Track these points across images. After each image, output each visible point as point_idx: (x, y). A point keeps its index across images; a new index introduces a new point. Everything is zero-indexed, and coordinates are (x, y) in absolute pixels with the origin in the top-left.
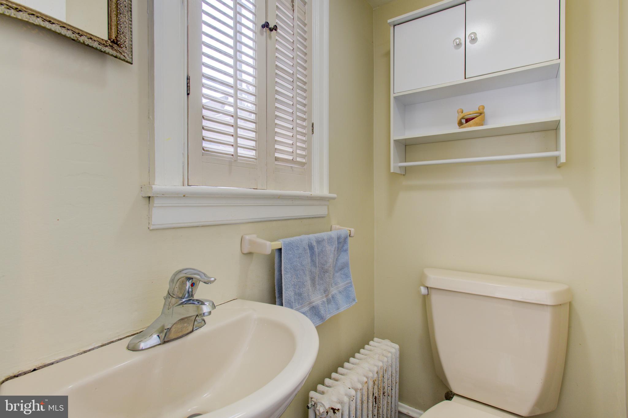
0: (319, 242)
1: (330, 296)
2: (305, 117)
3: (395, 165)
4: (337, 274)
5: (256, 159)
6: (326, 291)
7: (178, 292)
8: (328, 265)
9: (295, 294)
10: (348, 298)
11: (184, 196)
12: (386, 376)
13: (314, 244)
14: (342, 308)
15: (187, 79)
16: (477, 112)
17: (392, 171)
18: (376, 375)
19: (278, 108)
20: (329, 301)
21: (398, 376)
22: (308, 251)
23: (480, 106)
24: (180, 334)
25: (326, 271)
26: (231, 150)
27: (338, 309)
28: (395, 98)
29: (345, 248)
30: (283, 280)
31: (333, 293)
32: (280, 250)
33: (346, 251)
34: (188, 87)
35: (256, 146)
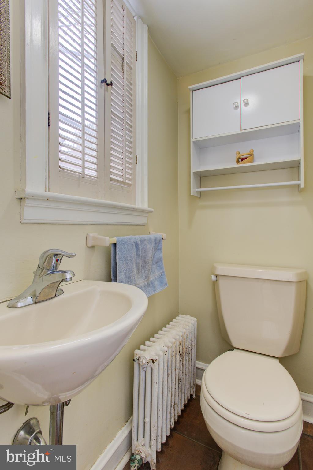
0: (142, 241)
1: (149, 281)
2: (131, 151)
3: (194, 190)
4: (154, 266)
5: (97, 178)
6: (147, 277)
7: (46, 265)
8: (148, 258)
9: (126, 277)
10: (162, 283)
11: (47, 199)
12: (188, 340)
13: (139, 242)
14: (158, 290)
15: (48, 114)
16: (249, 154)
17: (192, 194)
18: (181, 338)
19: (113, 142)
20: (149, 285)
21: (196, 340)
22: (135, 247)
23: (251, 150)
24: (47, 298)
25: (147, 263)
26: (80, 170)
27: (155, 290)
28: (194, 142)
29: (159, 247)
30: (117, 266)
31: (152, 279)
32: (115, 244)
33: (160, 249)
34: (49, 120)
35: (97, 168)
